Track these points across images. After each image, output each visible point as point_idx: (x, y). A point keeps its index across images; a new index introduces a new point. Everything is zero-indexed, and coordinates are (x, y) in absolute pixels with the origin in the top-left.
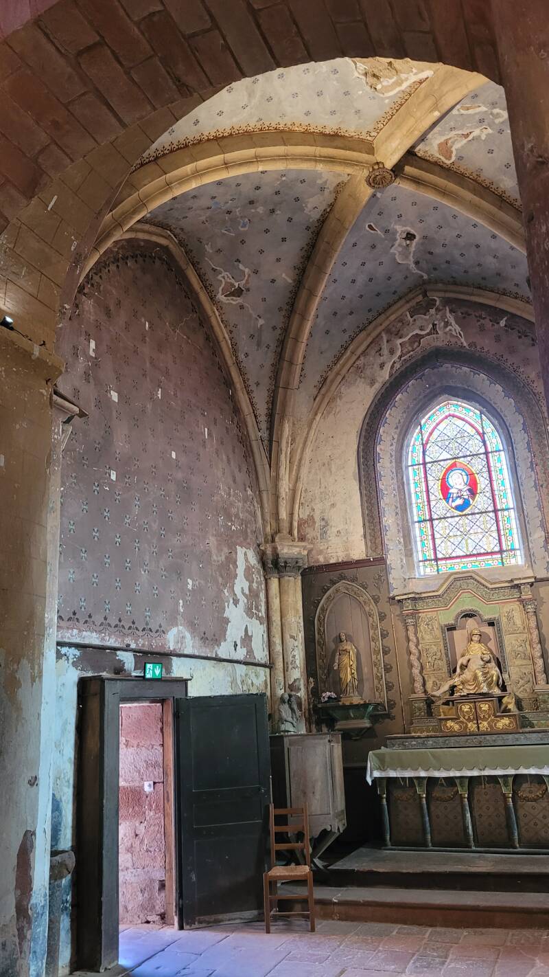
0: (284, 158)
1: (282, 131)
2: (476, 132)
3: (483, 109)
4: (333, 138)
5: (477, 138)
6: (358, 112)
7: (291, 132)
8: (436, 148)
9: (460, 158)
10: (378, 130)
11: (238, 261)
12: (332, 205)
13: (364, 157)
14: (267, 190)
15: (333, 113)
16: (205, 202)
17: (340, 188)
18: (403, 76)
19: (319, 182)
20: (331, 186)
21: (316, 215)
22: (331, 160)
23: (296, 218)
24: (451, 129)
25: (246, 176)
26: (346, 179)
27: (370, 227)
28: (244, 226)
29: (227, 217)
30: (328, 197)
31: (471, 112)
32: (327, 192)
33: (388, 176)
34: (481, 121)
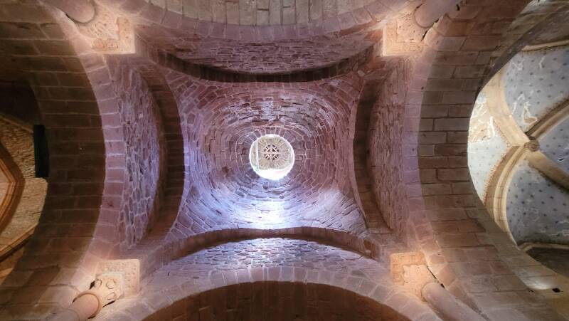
0: (506, 177)
1: (494, 176)
2: (526, 108)
3: (515, 103)
4: (505, 160)
5: (529, 108)
6: (497, 147)
7: (495, 173)
8: (527, 124)
9: (536, 115)
10: (508, 143)
11: (557, 222)
12: (540, 171)
13: (519, 150)
14: (520, 194)
15: (493, 156)
16: (515, 219)
17: (531, 165)
18: (489, 128)
19: (524, 172)
20: (529, 169)
21: (543, 180)
22: (515, 162)
23: (541, 188)
24: (520, 116)
25: (508, 198)
26: (527, 162)
27: (561, 160)
28: (535, 211)
29: (527, 216)
30: (534, 172)
31: (515, 108)
32: (531, 171)
33: (533, 142)
34: (521, 105)
